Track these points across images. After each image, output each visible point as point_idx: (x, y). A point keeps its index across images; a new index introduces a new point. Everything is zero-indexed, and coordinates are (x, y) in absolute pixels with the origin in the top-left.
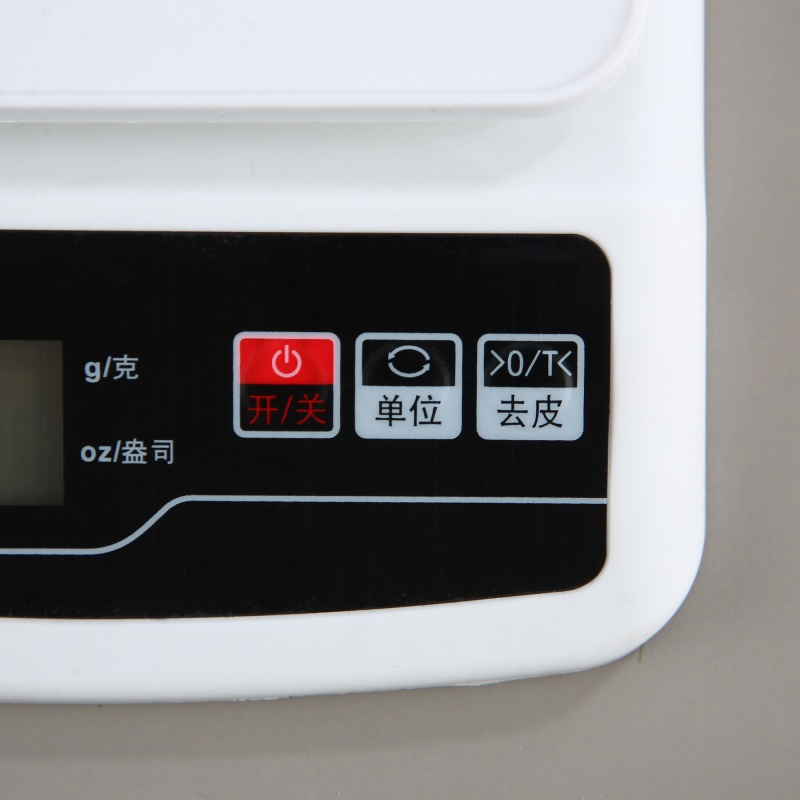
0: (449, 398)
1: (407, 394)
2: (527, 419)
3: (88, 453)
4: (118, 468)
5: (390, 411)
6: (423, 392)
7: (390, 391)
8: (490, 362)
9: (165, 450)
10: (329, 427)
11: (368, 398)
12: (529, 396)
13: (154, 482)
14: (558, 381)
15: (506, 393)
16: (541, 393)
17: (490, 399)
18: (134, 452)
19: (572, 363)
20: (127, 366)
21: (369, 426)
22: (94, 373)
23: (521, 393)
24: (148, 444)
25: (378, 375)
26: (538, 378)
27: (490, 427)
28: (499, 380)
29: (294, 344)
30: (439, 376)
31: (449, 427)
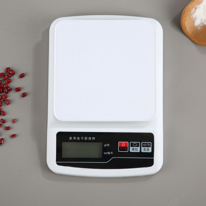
0: (139, 148)
1: (135, 148)
2: (146, 150)
3: (104, 153)
4: (107, 155)
5: (133, 149)
6: (136, 147)
7: (133, 147)
8: (143, 145)
9: (112, 153)
10: (127, 151)
11: (131, 148)
12: (146, 148)
13: (111, 156)
14: (149, 147)
15: (144, 148)
16: (147, 148)
17: (143, 148)
18: (109, 153)
19: (150, 145)
20: (108, 145)
21: (131, 151)
22: (105, 146)
24: (110, 152)
26: (147, 146)
27: (143, 151)
28: (143, 146)
29: (124, 143)
30: (138, 146)
31: (139, 151)
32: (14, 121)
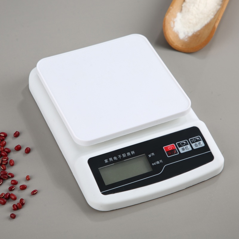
0: (189, 146)
1: (184, 147)
2: (198, 145)
3: (153, 164)
4: (157, 165)
5: (183, 149)
6: (186, 146)
7: (182, 147)
8: (191, 141)
9: (161, 161)
10: (178, 153)
11: (180, 149)
12: (197, 143)
13: (161, 165)
14: (199, 140)
15: (195, 143)
16: (198, 142)
17: (193, 145)
18: (158, 163)
19: (200, 138)
20: (153, 154)
21: (182, 152)
22: (150, 156)
23: (196, 143)
24: (159, 161)
25: (180, 146)
26: (197, 141)
27: (195, 148)
28: (193, 142)
29: (170, 146)
30: (187, 144)
31: (191, 149)
32: (28, 179)
